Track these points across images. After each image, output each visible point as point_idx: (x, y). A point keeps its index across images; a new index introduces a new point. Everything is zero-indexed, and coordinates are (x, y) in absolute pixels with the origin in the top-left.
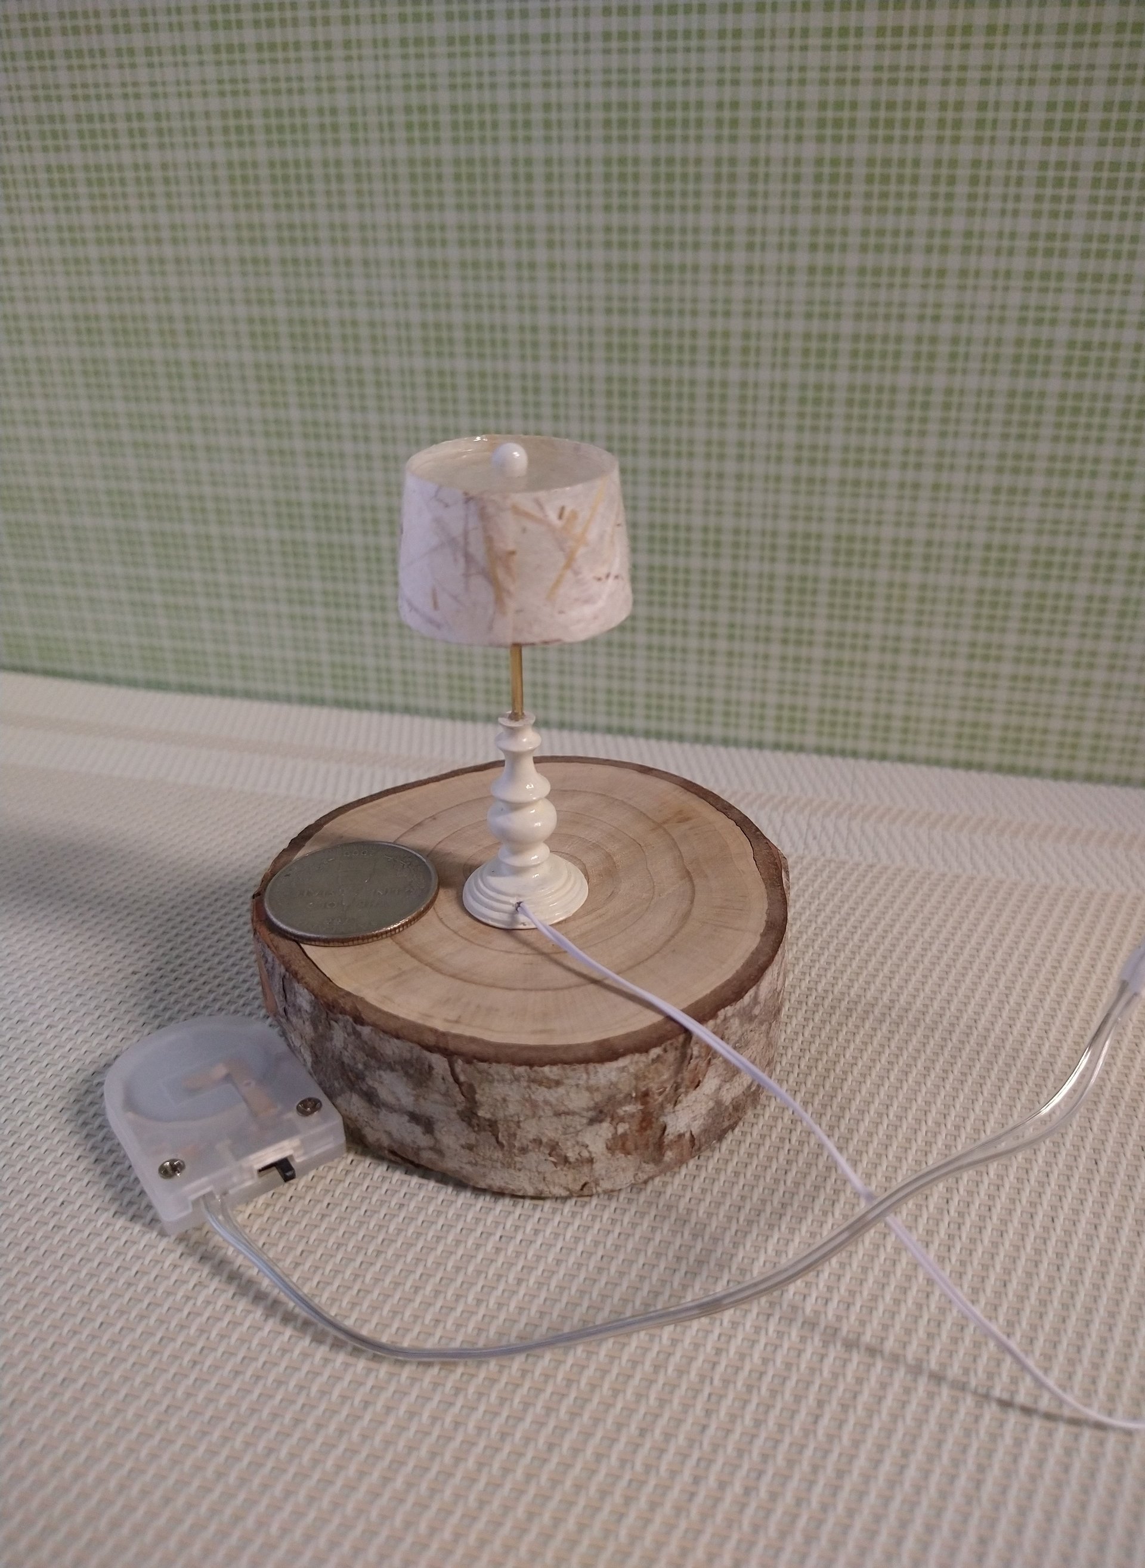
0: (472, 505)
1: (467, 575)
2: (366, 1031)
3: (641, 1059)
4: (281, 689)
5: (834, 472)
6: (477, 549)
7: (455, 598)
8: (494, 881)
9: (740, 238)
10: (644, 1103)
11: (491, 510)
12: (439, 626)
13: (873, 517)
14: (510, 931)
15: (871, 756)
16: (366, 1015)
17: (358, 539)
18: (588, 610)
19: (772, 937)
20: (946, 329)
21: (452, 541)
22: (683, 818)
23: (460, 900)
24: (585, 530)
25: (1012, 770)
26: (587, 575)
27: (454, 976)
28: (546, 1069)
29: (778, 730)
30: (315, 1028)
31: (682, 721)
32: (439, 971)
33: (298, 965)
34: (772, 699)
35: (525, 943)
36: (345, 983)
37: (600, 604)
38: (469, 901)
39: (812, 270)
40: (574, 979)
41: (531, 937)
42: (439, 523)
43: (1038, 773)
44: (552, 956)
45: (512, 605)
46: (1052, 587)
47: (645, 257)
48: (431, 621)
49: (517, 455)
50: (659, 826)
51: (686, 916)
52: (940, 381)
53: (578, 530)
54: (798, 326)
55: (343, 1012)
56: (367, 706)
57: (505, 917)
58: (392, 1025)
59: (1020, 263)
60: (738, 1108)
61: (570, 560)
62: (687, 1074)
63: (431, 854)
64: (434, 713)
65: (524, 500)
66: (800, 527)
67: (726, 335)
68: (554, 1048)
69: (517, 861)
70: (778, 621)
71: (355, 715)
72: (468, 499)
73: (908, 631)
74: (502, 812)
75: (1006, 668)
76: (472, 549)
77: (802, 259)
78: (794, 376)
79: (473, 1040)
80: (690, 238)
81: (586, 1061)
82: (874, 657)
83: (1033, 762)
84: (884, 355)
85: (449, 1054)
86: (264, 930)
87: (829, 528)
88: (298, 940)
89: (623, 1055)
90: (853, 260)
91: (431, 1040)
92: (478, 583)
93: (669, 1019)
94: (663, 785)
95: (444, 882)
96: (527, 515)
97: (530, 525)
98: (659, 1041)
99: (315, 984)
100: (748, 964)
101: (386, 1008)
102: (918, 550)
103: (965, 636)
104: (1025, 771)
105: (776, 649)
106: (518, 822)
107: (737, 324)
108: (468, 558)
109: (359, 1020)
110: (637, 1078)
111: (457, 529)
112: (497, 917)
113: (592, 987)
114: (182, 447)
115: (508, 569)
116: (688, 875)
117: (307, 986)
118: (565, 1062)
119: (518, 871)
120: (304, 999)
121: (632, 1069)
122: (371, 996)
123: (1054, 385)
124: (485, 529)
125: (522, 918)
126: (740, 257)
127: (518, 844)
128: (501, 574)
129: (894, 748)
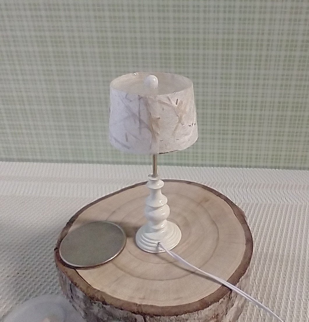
0: (142, 101)
1: (140, 128)
2: (108, 307)
3: (216, 304)
4: (54, 158)
5: (233, 82)
6: (144, 118)
7: (135, 137)
8: (148, 235)
9: (201, 9)
10: (217, 318)
11: (150, 102)
12: (129, 148)
13: (245, 95)
14: (156, 254)
15: (247, 167)
16: (107, 301)
17: (78, 108)
18: (187, 138)
19: (250, 245)
20: (266, 37)
21: (134, 115)
22: (206, 200)
23: (135, 242)
24: (185, 108)
25: (288, 168)
26: (186, 124)
27: (139, 277)
28: (183, 316)
29: (218, 161)
30: (86, 305)
31: (188, 160)
32: (132, 275)
33: (77, 280)
34: (216, 151)
35: (163, 259)
36: (97, 286)
37: (191, 135)
38: (139, 243)
39: (225, 19)
40: (185, 273)
41: (164, 256)
42: (128, 108)
43: (295, 168)
44: (173, 263)
45: (159, 138)
46: (298, 114)
47: (171, 15)
48: (125, 146)
49: (155, 80)
50: (199, 204)
51: (218, 239)
52: (264, 53)
53: (183, 108)
54: (221, 36)
55: (98, 300)
56: (85, 162)
57: (154, 249)
58: (118, 304)
59: (287, 16)
60: (242, 307)
61: (180, 119)
62: (230, 304)
63: (120, 224)
64: (108, 163)
65: (162, 97)
66: (223, 98)
67: (198, 39)
68: (184, 306)
69: (156, 227)
70: (217, 128)
71: (81, 165)
72: (140, 98)
73: (256, 129)
74: (150, 211)
75: (285, 138)
76: (142, 118)
77: (221, 15)
78: (220, 52)
79: (152, 306)
80: (185, 9)
81: (198, 310)
82: (246, 137)
83: (294, 165)
84: (247, 45)
85: (144, 315)
86: (61, 265)
87: (232, 99)
88: (75, 268)
89: (210, 305)
90: (237, 16)
91: (135, 309)
92: (145, 131)
93: (223, 285)
94: (197, 188)
95: (128, 236)
96: (164, 103)
97: (165, 107)
98: (222, 296)
99: (84, 288)
100: (245, 258)
101: (115, 296)
102: (259, 104)
103: (273, 129)
104: (291, 168)
105: (217, 136)
106: (156, 214)
107: (201, 36)
108: (140, 121)
109: (104, 303)
110: (215, 311)
111: (136, 110)
112: (151, 249)
113: (192, 275)
114: (14, 80)
115: (157, 125)
116: (214, 223)
117: (81, 289)
118: (189, 312)
119: (157, 231)
120: (80, 294)
121: (213, 309)
122: (108, 291)
123: (298, 54)
124: (147, 110)
125: (160, 249)
126: (202, 15)
127: (156, 221)
128: (154, 127)
129: (253, 164)
